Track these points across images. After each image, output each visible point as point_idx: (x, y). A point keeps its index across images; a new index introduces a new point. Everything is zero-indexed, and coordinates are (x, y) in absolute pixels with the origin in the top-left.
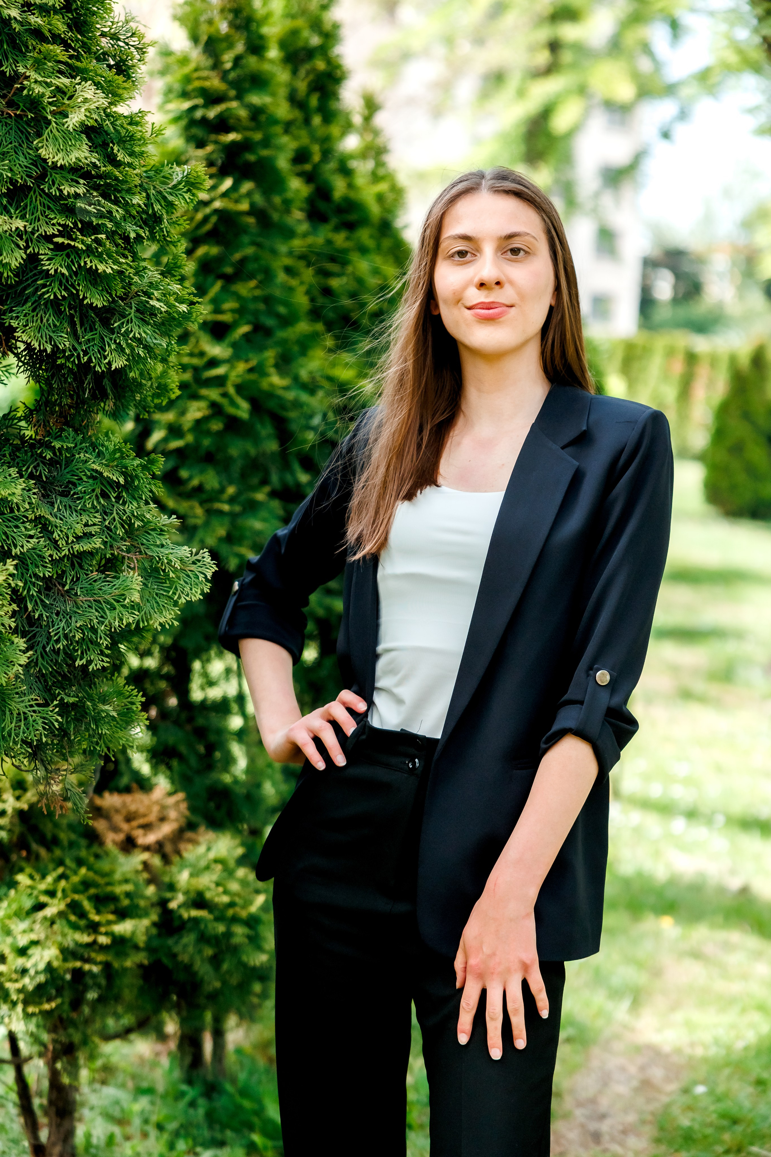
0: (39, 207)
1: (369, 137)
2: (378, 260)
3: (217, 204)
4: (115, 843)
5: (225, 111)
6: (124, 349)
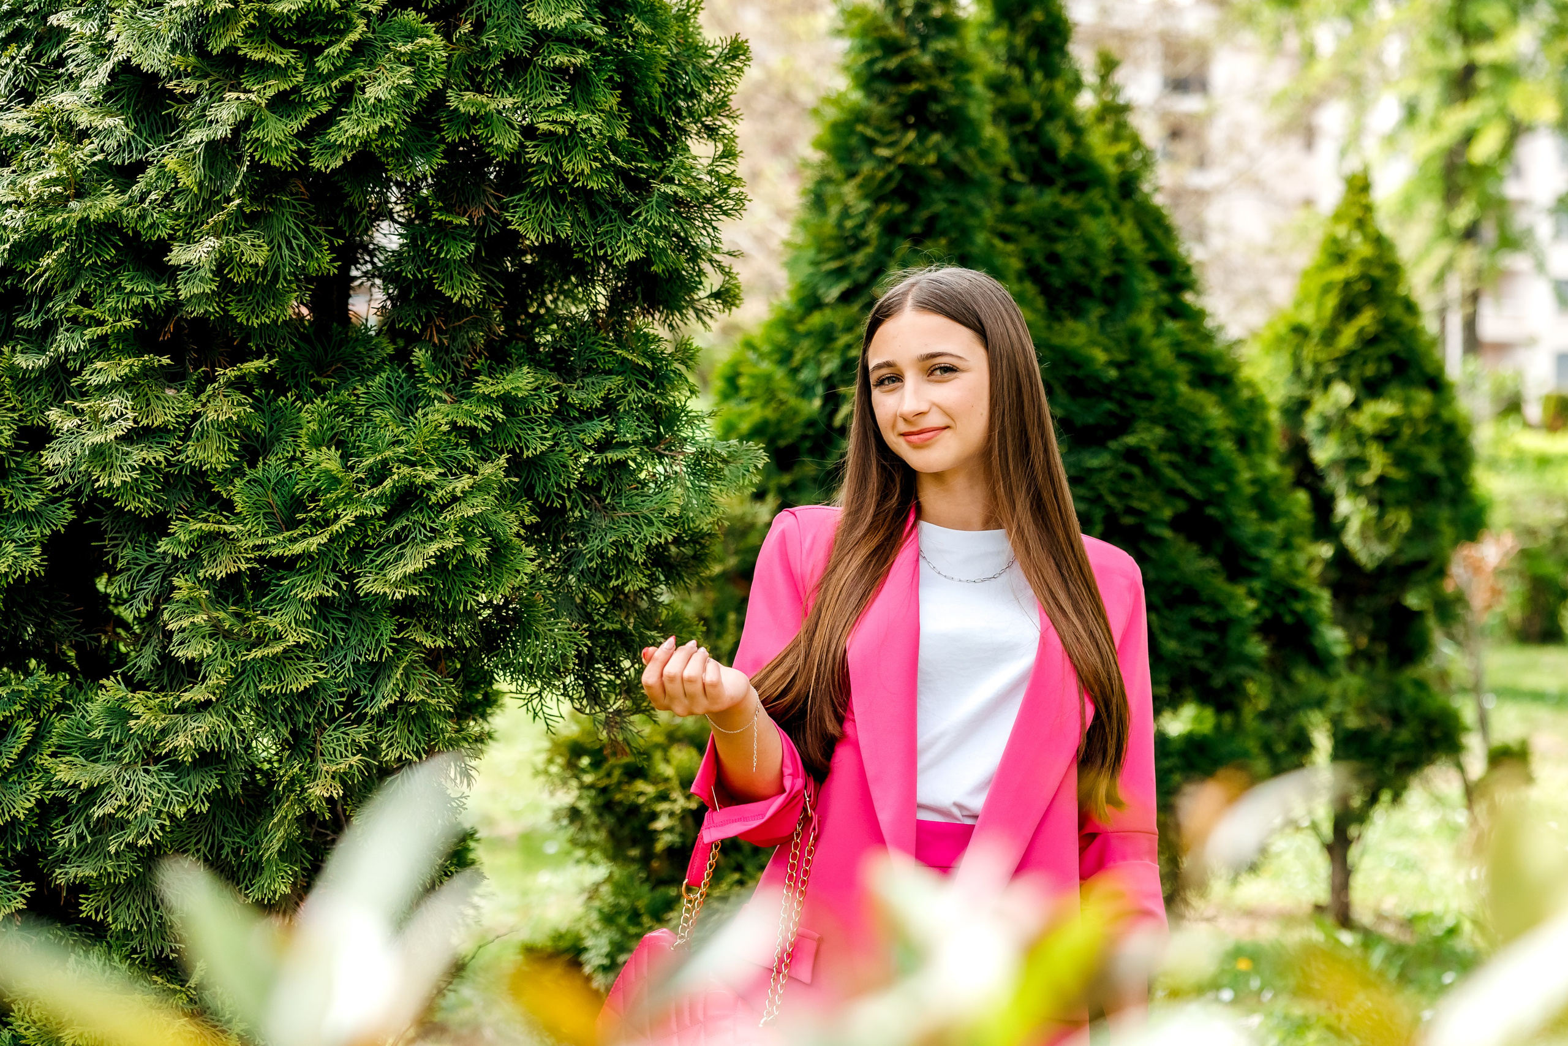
1: (1105, 98)
5: (906, 60)
6: (640, 240)
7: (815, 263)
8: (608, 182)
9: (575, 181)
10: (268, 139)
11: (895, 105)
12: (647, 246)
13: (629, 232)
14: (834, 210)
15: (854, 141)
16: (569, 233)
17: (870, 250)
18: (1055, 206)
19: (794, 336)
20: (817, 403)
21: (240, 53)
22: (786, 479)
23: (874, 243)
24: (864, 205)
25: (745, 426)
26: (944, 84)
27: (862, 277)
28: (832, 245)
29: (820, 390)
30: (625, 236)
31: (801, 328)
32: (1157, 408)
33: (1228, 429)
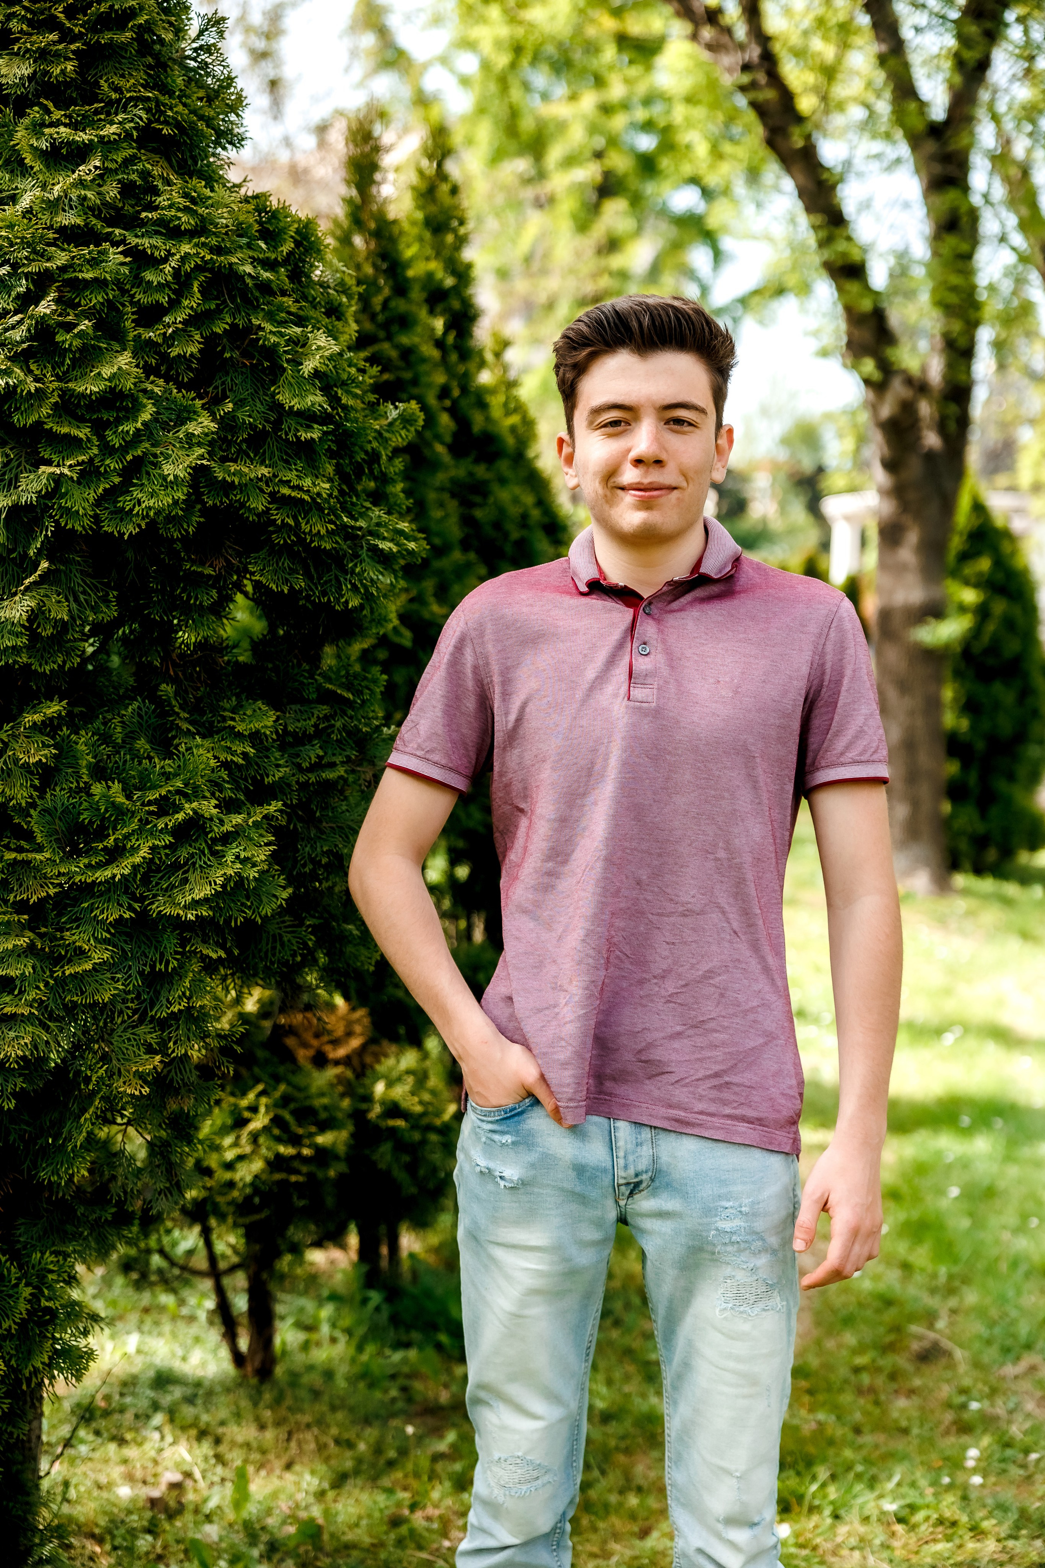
1: (501, 372)
2: (517, 490)
4: (307, 1058)
10: (76, 508)
16: (303, 584)
18: (471, 474)
21: (46, 427)
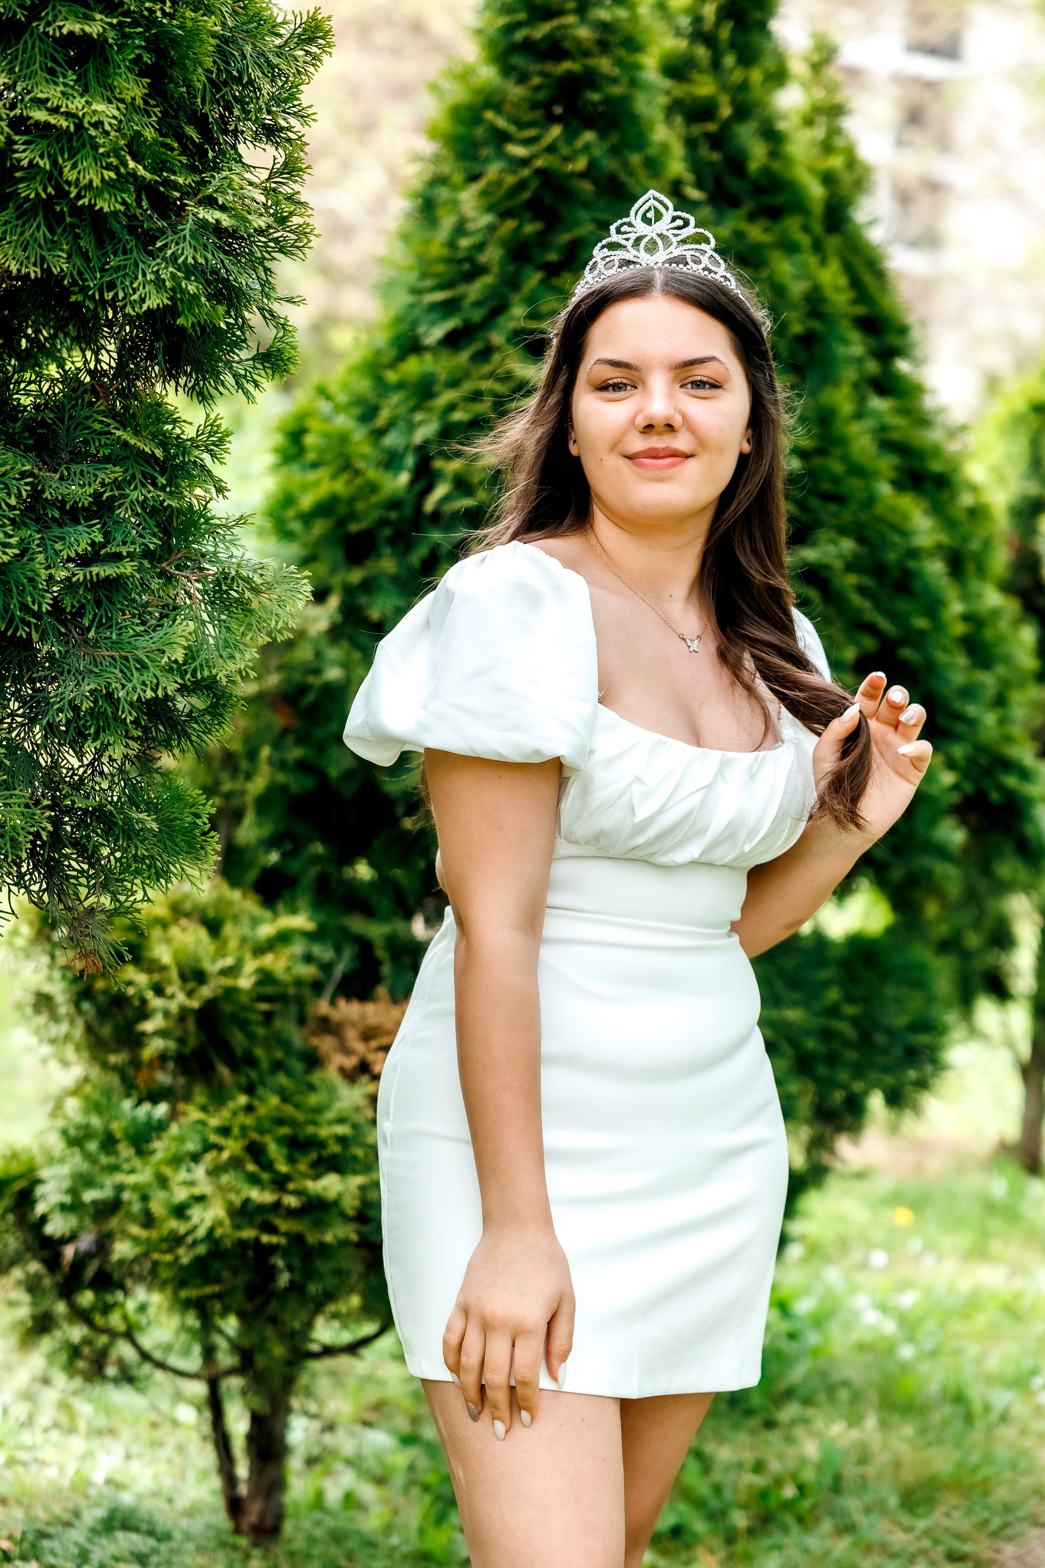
0: (38, 57)
1: (819, 94)
3: (539, 163)
4: (342, 1071)
5: (558, 28)
6: (164, 281)
7: (417, 292)
8: (124, 203)
9: (79, 197)
11: (538, 88)
12: (173, 289)
13: (150, 267)
14: (448, 222)
15: (479, 132)
17: (488, 280)
19: (382, 387)
20: (404, 478)
22: (356, 576)
23: (495, 269)
24: (487, 219)
25: (307, 502)
26: (605, 64)
27: (477, 315)
28: (440, 268)
29: (410, 461)
30: (144, 275)
31: (392, 376)
32: (847, 516)
33: (939, 547)
